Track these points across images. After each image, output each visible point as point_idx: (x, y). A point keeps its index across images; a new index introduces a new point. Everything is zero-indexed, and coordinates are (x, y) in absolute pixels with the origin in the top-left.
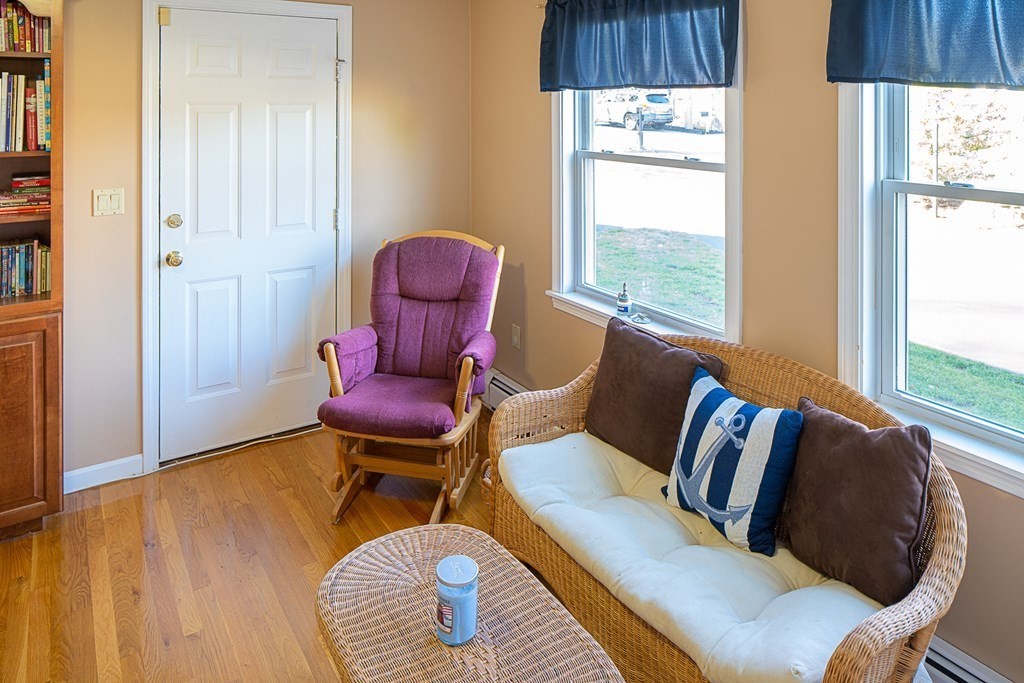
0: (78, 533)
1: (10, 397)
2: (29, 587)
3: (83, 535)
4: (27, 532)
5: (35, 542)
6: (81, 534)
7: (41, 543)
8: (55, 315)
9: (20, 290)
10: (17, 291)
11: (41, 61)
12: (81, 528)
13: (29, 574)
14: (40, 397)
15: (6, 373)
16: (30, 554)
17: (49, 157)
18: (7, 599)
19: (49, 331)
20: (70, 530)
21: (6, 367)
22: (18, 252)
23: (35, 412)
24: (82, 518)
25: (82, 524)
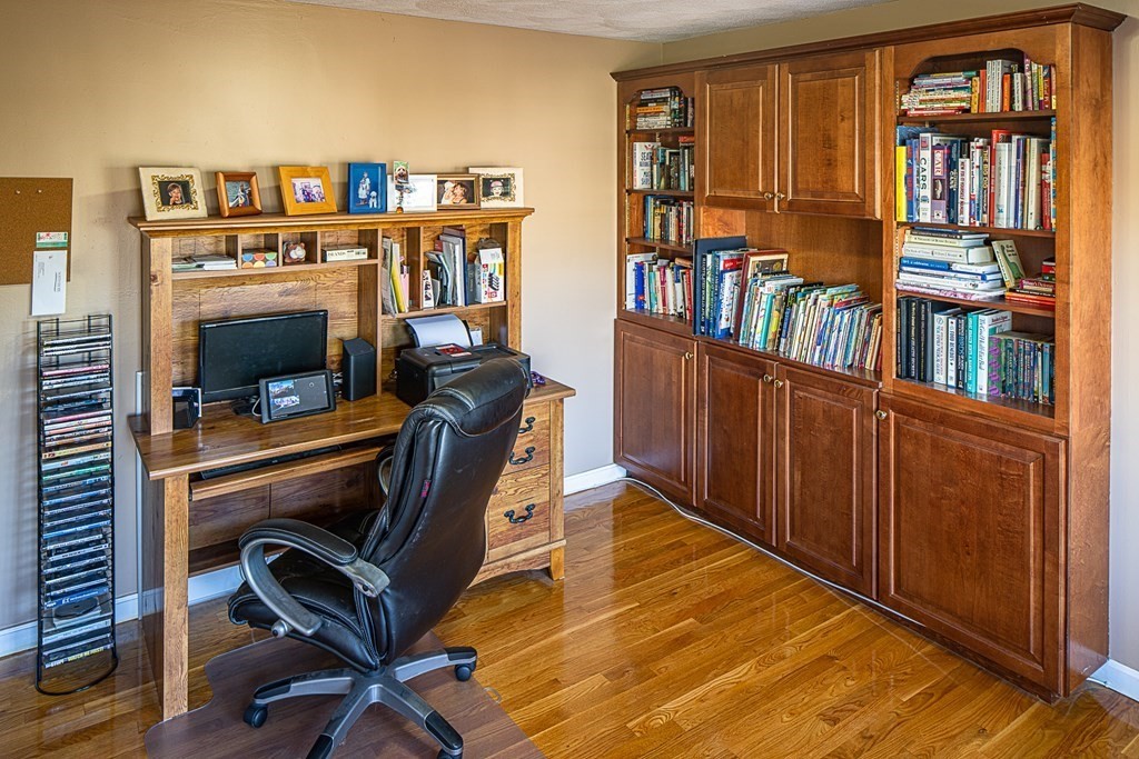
0: (1078, 742)
1: (1006, 515)
2: (980, 746)
3: (1082, 747)
4: (1036, 694)
5: (1031, 710)
6: (1079, 745)
7: (1035, 716)
8: (1057, 440)
9: (1043, 398)
10: (1040, 398)
11: (1048, 119)
12: (1087, 738)
13: (993, 734)
14: (1039, 534)
15: (1002, 486)
16: (1016, 716)
17: (1054, 239)
18: (955, 736)
19: (1048, 457)
20: (1076, 729)
21: (1002, 479)
22: (1041, 350)
23: (1032, 550)
24: (1099, 730)
25: (1093, 736)
